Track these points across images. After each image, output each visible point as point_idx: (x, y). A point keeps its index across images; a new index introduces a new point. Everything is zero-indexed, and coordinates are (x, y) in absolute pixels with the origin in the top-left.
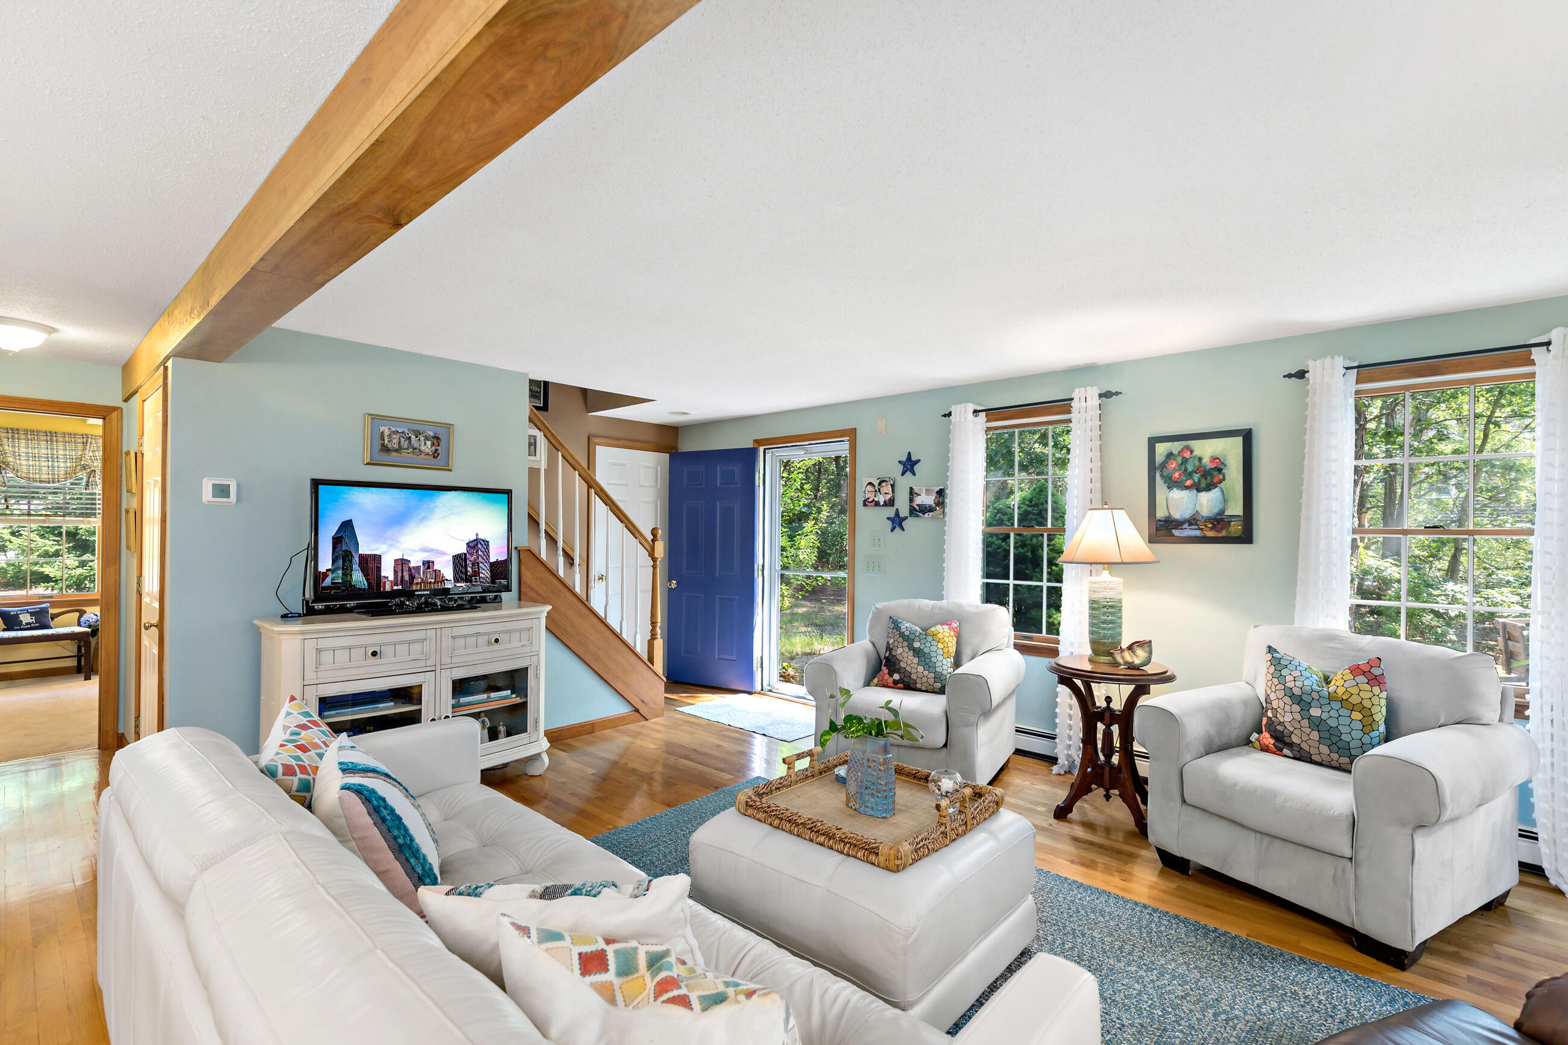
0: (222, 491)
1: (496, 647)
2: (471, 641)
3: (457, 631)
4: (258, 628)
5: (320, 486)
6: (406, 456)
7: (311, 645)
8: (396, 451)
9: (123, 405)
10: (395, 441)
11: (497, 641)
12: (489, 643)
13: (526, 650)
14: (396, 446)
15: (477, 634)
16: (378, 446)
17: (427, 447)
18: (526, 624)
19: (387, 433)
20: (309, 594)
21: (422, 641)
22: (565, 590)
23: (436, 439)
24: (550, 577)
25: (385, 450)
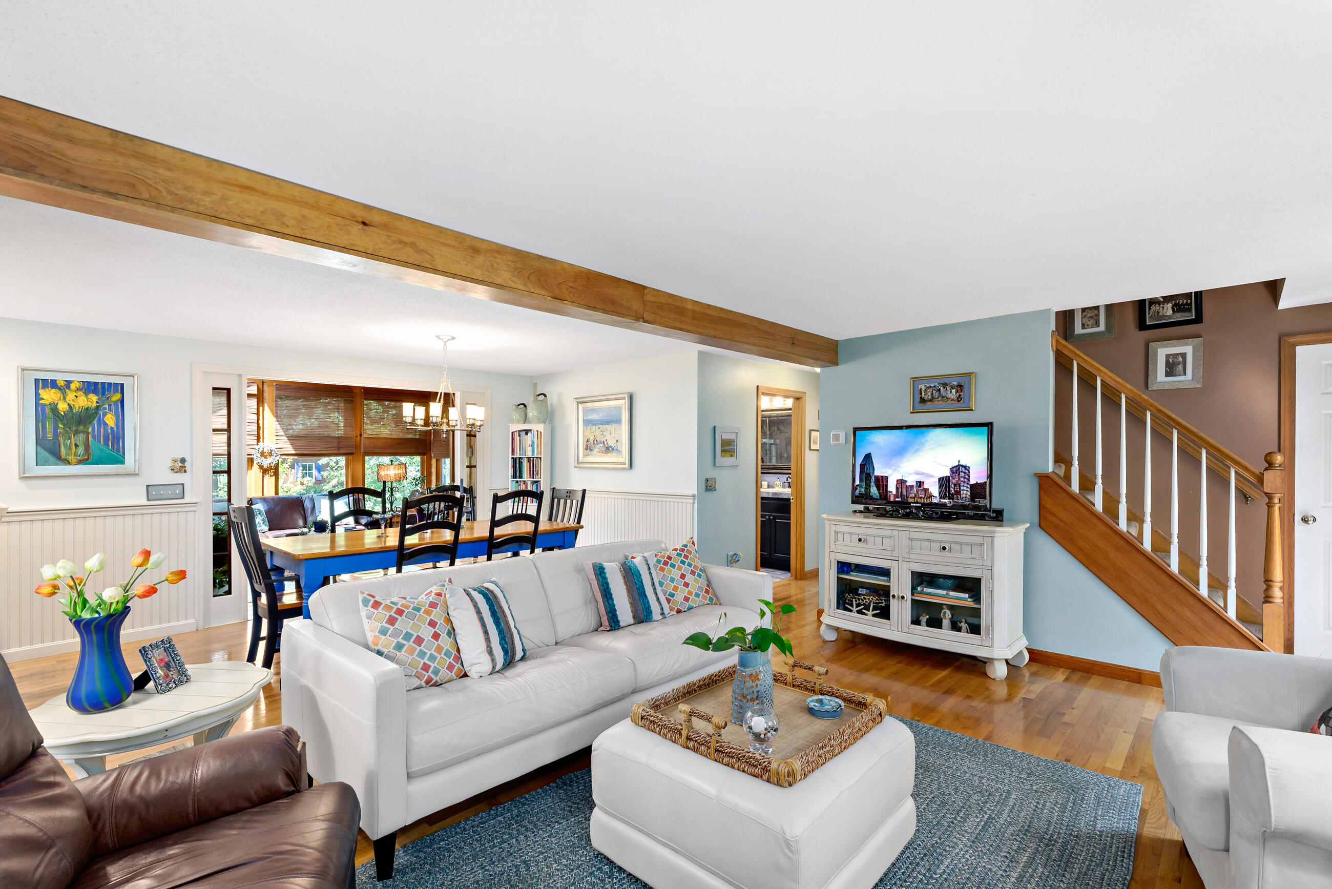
0: (836, 437)
1: (945, 553)
2: (926, 544)
3: (913, 535)
5: (861, 432)
6: (937, 404)
8: (930, 401)
10: (929, 394)
11: (944, 548)
12: (938, 549)
13: (977, 562)
14: (930, 397)
15: (930, 540)
16: (917, 399)
17: (953, 394)
18: (976, 540)
19: (923, 388)
21: (891, 537)
23: (961, 386)
25: (923, 401)
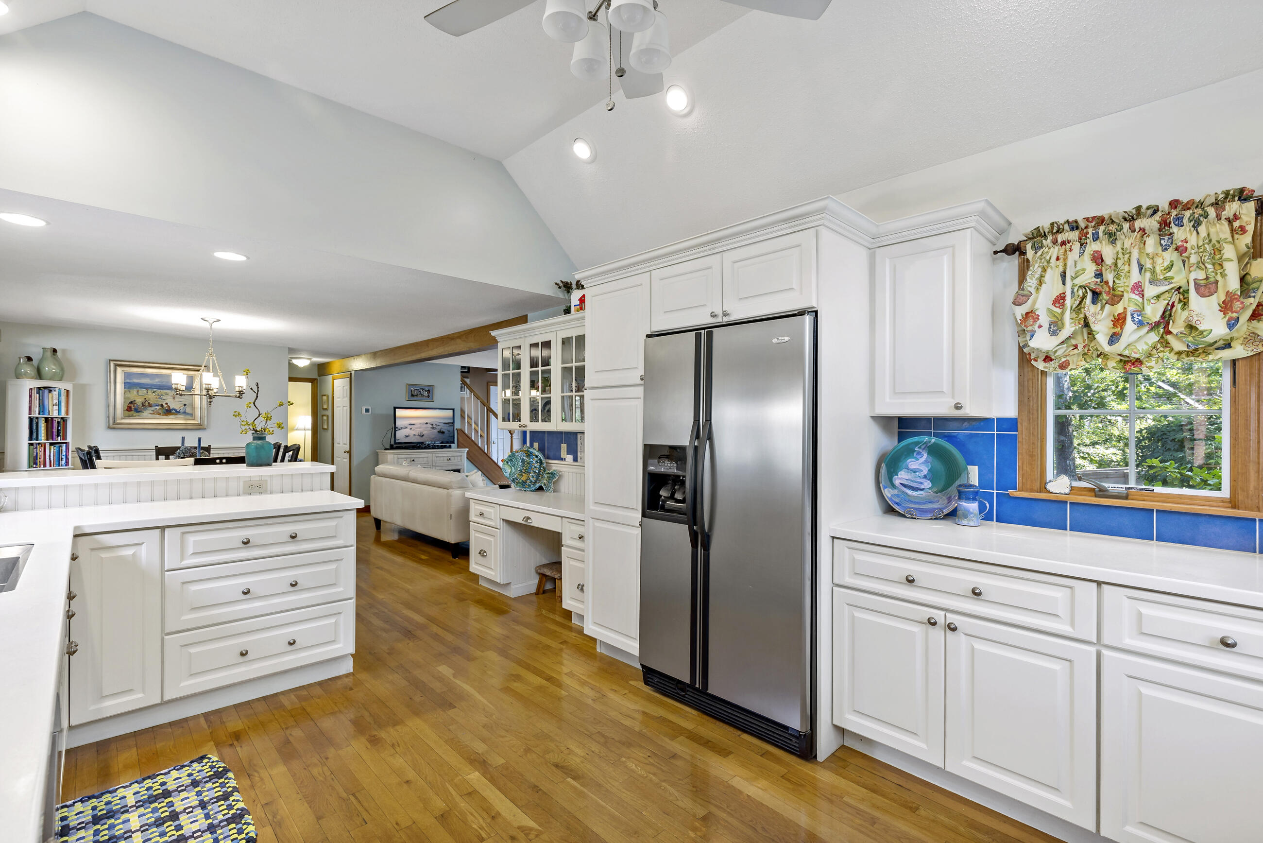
0: (367, 411)
1: (450, 461)
2: (442, 458)
3: (437, 455)
4: (377, 452)
5: (396, 409)
6: (419, 398)
7: (396, 456)
8: (416, 396)
9: (318, 378)
10: (415, 392)
11: (450, 459)
12: (448, 460)
13: (460, 463)
14: (416, 394)
15: (444, 457)
16: (410, 394)
17: (426, 394)
18: (460, 454)
19: (413, 390)
20: (392, 443)
21: (427, 457)
22: (475, 445)
23: (429, 391)
24: (468, 439)
25: (413, 395)
